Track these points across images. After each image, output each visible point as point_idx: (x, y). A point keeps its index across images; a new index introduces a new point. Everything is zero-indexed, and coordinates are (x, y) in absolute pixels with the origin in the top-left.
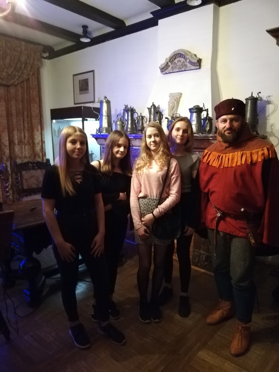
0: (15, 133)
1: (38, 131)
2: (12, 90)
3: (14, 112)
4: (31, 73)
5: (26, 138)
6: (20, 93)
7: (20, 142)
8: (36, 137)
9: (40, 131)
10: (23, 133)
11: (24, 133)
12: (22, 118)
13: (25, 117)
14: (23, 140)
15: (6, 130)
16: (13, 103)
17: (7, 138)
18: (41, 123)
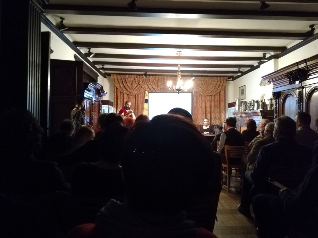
0: (213, 114)
1: (223, 113)
2: (213, 97)
3: (213, 106)
4: (222, 89)
5: (218, 116)
6: (216, 98)
7: (215, 118)
8: (222, 116)
9: (224, 113)
11: (217, 114)
12: (216, 108)
13: (218, 107)
15: (209, 113)
16: (213, 102)
17: (209, 116)
18: (225, 110)
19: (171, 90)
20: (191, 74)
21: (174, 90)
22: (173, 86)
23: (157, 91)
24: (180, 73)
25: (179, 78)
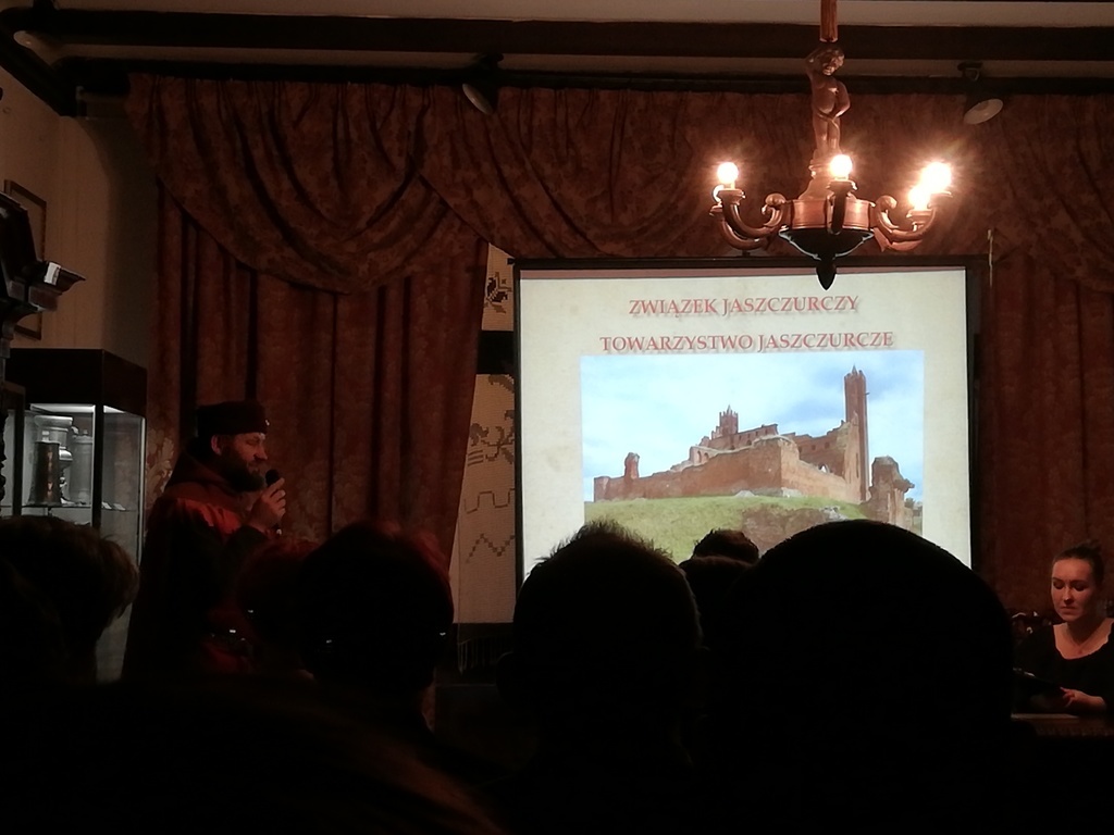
19: (749, 241)
20: (961, 67)
21: (773, 237)
22: (770, 199)
23: (609, 248)
24: (840, 61)
25: (828, 111)
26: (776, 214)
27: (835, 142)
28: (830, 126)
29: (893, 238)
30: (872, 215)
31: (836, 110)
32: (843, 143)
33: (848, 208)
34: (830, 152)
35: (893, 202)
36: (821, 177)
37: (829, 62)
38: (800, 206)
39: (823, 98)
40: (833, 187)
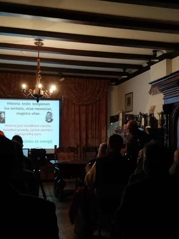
0: (90, 131)
1: (104, 130)
2: (90, 107)
3: (90, 119)
4: (102, 96)
5: (97, 134)
6: (94, 109)
8: (102, 134)
10: (95, 131)
12: (95, 123)
14: (94, 136)
15: (85, 130)
16: (90, 114)
17: (85, 134)
18: (106, 125)
19: (27, 96)
20: (59, 73)
21: (30, 95)
22: (30, 90)
23: (9, 96)
24: (40, 71)
25: (38, 78)
26: (31, 92)
27: (39, 83)
28: (39, 80)
29: (47, 96)
30: (44, 93)
31: (39, 78)
32: (41, 83)
33: (41, 92)
34: (39, 84)
35: (47, 91)
36: (37, 87)
37: (38, 71)
38: (34, 91)
39: (38, 76)
40: (39, 89)
